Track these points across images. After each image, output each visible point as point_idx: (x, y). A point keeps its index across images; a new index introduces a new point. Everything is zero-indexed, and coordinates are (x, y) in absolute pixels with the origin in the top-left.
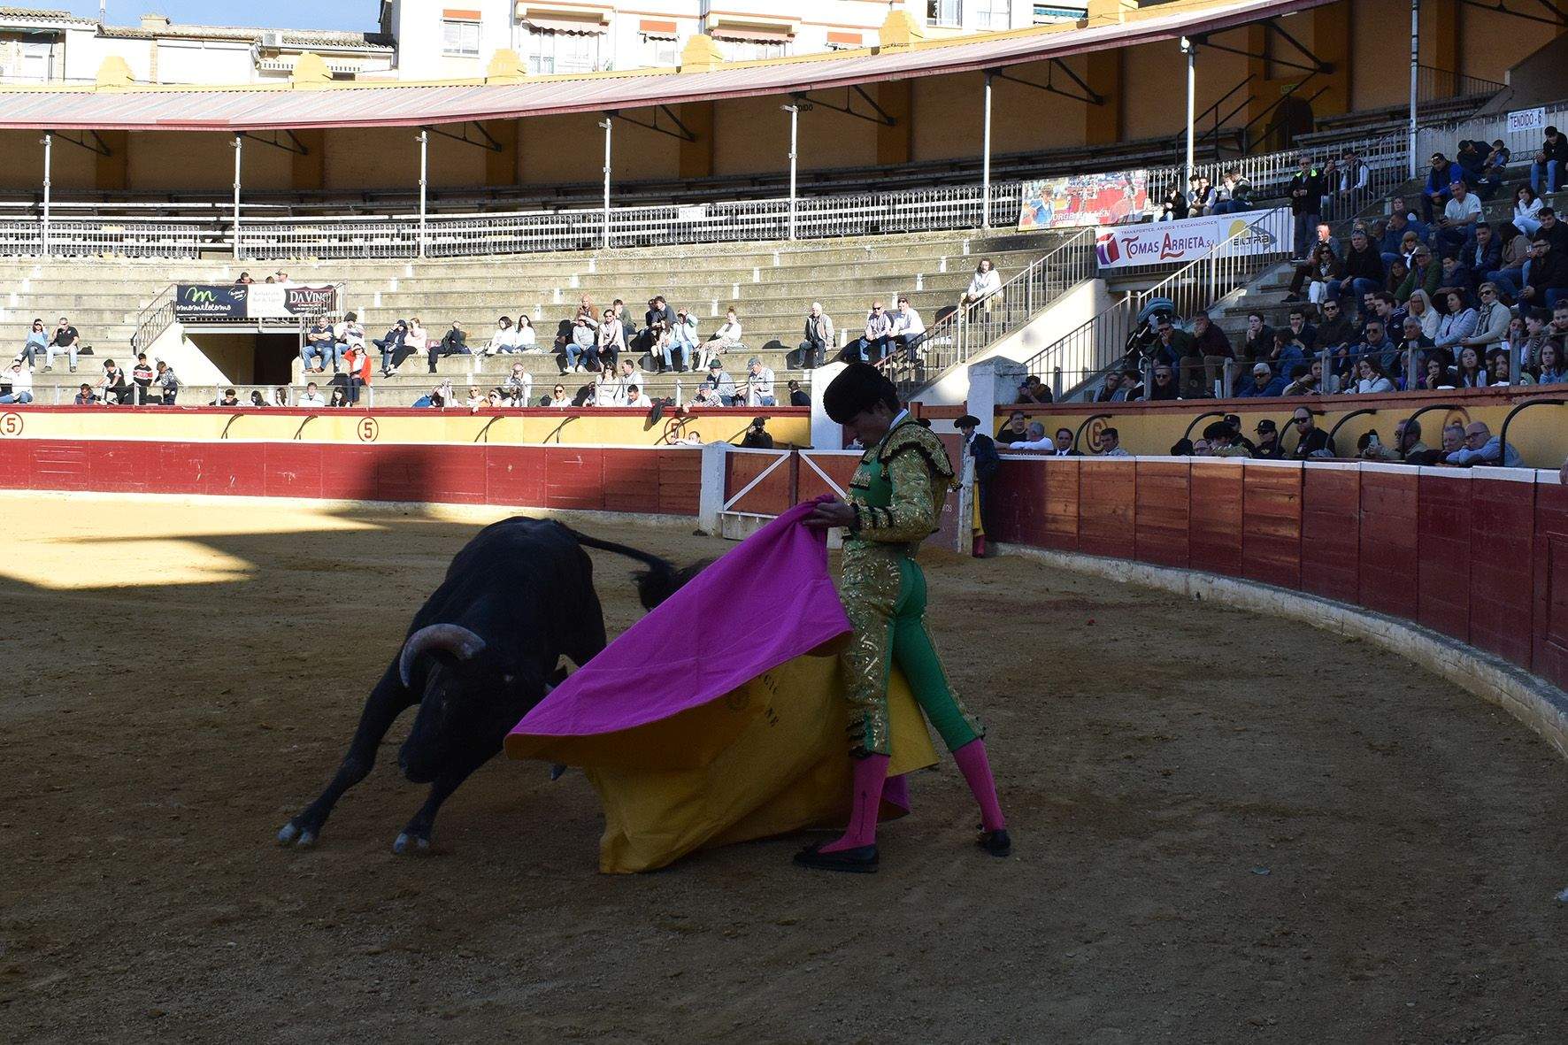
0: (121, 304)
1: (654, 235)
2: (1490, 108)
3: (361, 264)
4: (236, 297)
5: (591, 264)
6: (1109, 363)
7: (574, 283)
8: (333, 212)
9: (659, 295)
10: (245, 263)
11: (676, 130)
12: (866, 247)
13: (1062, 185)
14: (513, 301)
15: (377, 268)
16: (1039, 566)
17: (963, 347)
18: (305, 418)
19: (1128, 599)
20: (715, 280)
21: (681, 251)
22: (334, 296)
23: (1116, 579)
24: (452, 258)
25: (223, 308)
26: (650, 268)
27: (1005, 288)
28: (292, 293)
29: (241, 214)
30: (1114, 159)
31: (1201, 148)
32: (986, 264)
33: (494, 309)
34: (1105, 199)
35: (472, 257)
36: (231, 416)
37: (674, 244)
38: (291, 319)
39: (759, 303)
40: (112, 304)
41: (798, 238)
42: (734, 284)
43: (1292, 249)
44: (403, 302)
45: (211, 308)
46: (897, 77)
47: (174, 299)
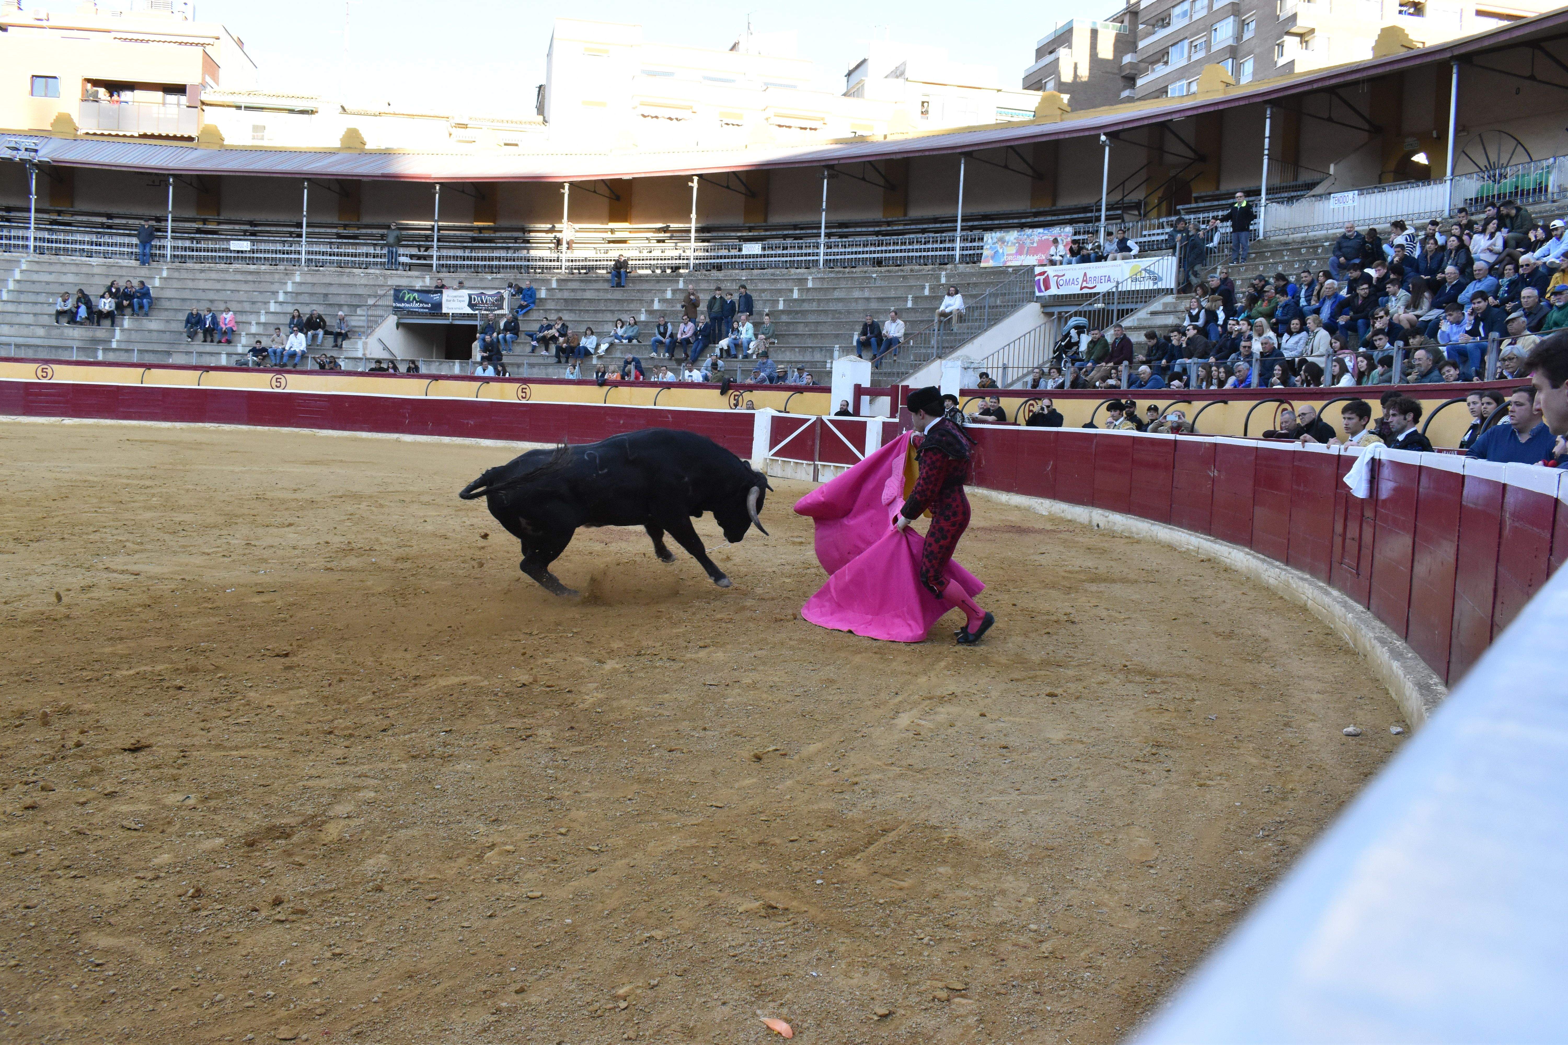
0: (355, 302)
1: (725, 263)
2: (1318, 190)
5: (681, 281)
6: (1041, 362)
7: (669, 295)
10: (441, 275)
11: (742, 189)
12: (873, 276)
13: (1012, 236)
14: (626, 307)
19: (1049, 527)
20: (766, 296)
21: (743, 274)
22: (502, 299)
24: (584, 275)
25: (425, 306)
28: (473, 297)
29: (439, 240)
30: (1049, 218)
31: (1111, 213)
32: (953, 290)
33: (612, 312)
34: (1042, 247)
36: (432, 381)
38: (472, 314)
39: (797, 312)
40: (349, 301)
41: (825, 268)
42: (780, 299)
43: (1173, 286)
44: (550, 305)
45: (417, 305)
46: (899, 156)
47: (392, 298)
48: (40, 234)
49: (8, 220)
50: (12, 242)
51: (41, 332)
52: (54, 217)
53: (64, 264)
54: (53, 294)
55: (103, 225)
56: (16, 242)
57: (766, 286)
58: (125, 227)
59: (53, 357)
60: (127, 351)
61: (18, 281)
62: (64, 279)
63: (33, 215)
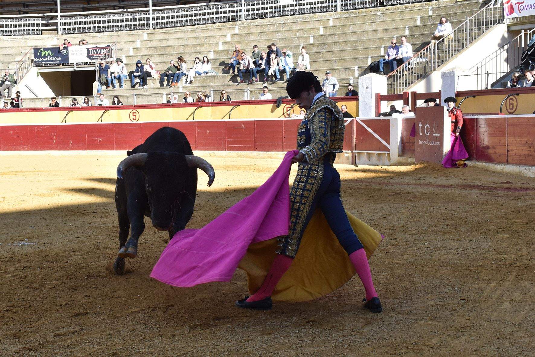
0: (6, 59)
1: (267, 13)
3: (121, 34)
4: (63, 53)
5: (236, 28)
7: (229, 39)
8: (104, 8)
9: (272, 43)
10: (65, 36)
12: (377, 13)
14: (198, 49)
15: (129, 35)
16: (486, 170)
17: (434, 62)
18: (103, 111)
20: (300, 34)
21: (282, 20)
22: (111, 50)
23: (528, 176)
24: (166, 29)
25: (57, 59)
26: (267, 29)
27: (455, 31)
28: (90, 50)
29: (61, 12)
32: (444, 20)
35: (176, 28)
36: (67, 112)
37: (278, 17)
38: (90, 63)
39: (324, 44)
41: (342, 11)
42: (311, 36)
44: (144, 52)
45: (51, 59)
47: (33, 55)
57: (299, 27)
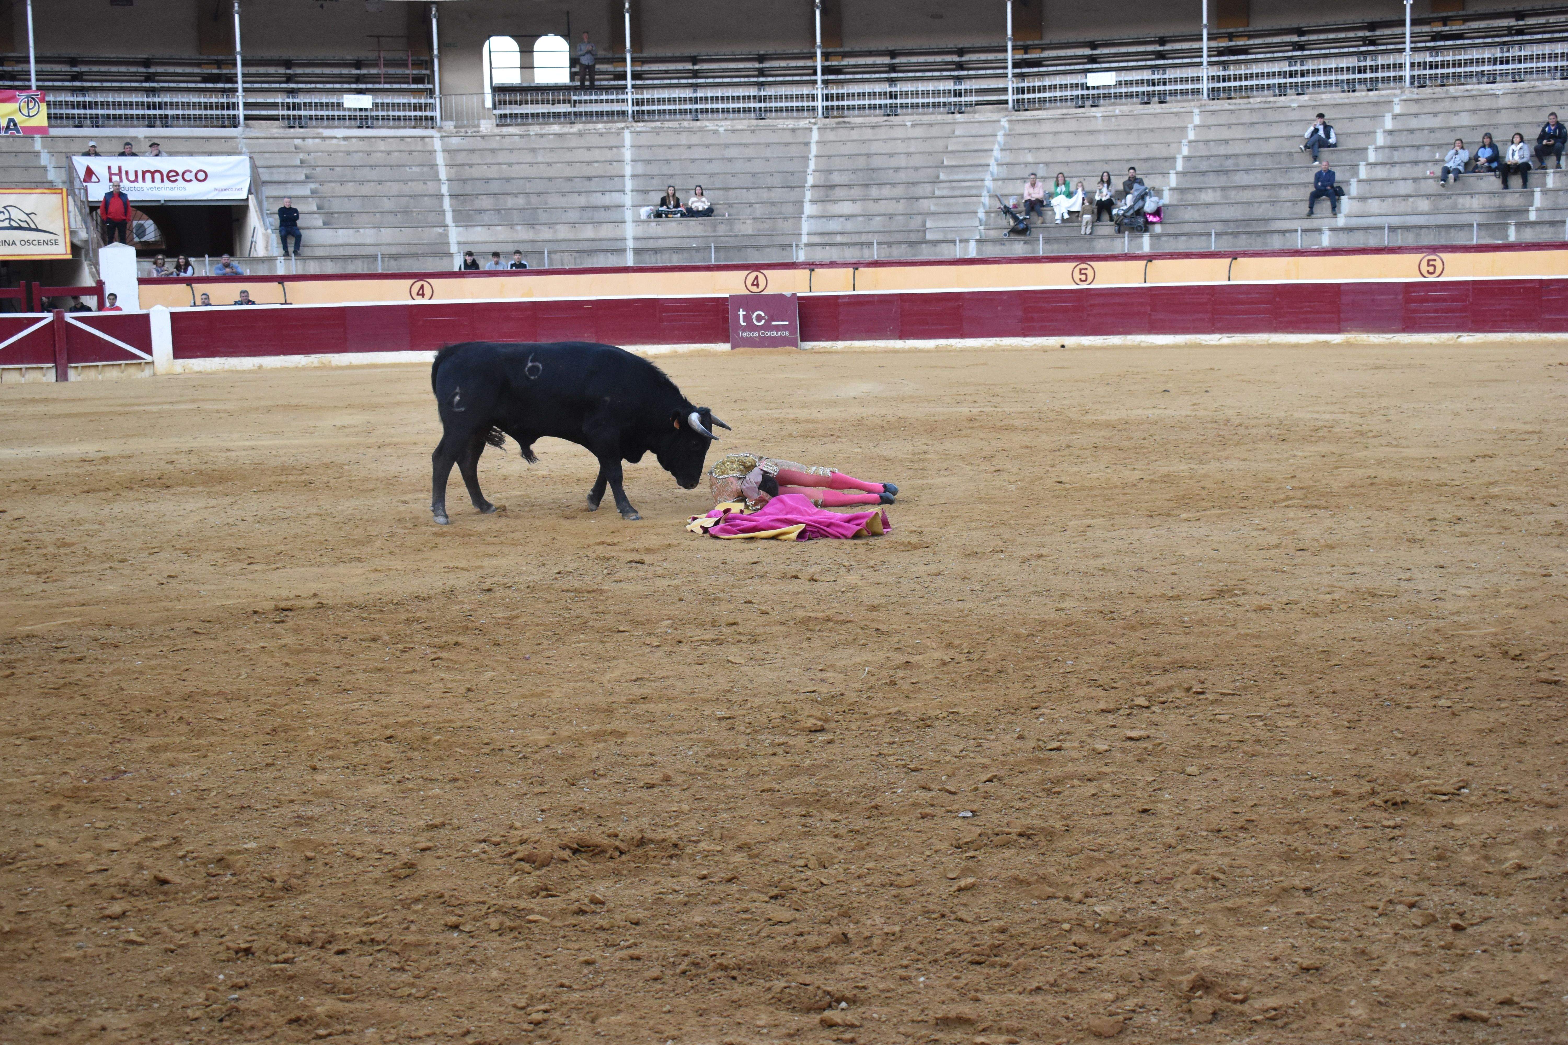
48: (1419, 58)
49: (1373, 43)
50: (1380, 74)
51: (1424, 205)
52: (1438, 28)
53: (1455, 98)
54: (1439, 146)
55: (1510, 31)
56: (1386, 74)
58: (1544, 28)
59: (1443, 242)
60: (1552, 223)
61: (1390, 132)
62: (1455, 121)
63: (1408, 29)
